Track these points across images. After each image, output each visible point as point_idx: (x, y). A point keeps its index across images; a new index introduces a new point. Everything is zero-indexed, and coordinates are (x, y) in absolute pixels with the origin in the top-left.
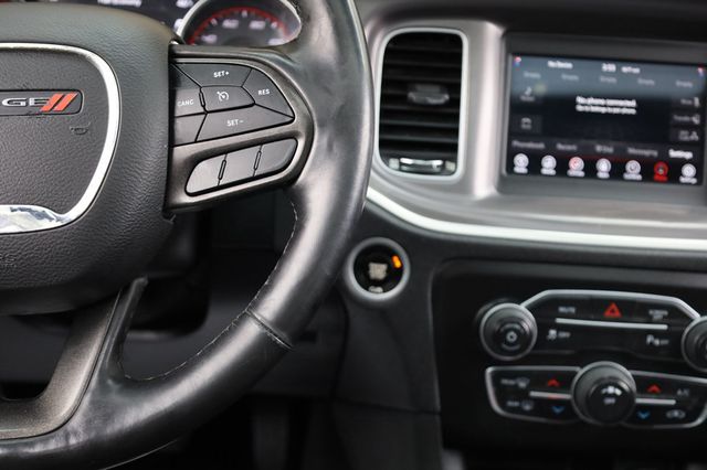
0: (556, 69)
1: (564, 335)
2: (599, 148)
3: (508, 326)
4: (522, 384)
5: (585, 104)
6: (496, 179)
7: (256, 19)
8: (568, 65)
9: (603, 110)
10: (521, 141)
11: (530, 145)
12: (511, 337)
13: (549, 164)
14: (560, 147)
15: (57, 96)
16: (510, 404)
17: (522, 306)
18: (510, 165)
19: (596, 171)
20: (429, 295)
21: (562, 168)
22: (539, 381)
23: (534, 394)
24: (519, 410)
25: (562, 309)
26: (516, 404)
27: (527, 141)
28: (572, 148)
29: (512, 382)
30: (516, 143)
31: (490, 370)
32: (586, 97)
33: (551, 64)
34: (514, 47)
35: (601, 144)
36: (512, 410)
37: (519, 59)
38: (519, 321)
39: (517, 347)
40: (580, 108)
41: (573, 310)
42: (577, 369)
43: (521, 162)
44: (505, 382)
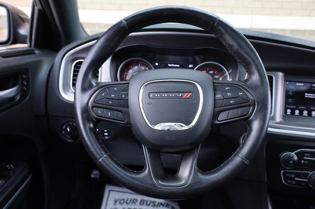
0: (299, 85)
1: (306, 162)
2: (312, 108)
3: (290, 159)
4: (293, 176)
5: (308, 95)
6: (282, 116)
7: (211, 70)
8: (302, 84)
9: (313, 97)
10: (289, 105)
11: (291, 107)
12: (291, 162)
13: (297, 112)
14: (300, 107)
15: (187, 94)
16: (289, 181)
17: (293, 153)
18: (286, 112)
19: (311, 115)
20: (265, 149)
21: (301, 113)
22: (298, 175)
23: (296, 179)
24: (291, 183)
25: (306, 155)
26: (290, 182)
27: (291, 106)
28: (304, 108)
29: (289, 175)
30: (287, 106)
31: (282, 171)
32: (308, 93)
33: (297, 84)
34: (286, 79)
35: (313, 107)
36: (289, 183)
37: (288, 83)
38: (292, 157)
39: (293, 165)
40: (306, 97)
41: (309, 155)
42: (309, 172)
43: (289, 111)
44: (287, 175)
